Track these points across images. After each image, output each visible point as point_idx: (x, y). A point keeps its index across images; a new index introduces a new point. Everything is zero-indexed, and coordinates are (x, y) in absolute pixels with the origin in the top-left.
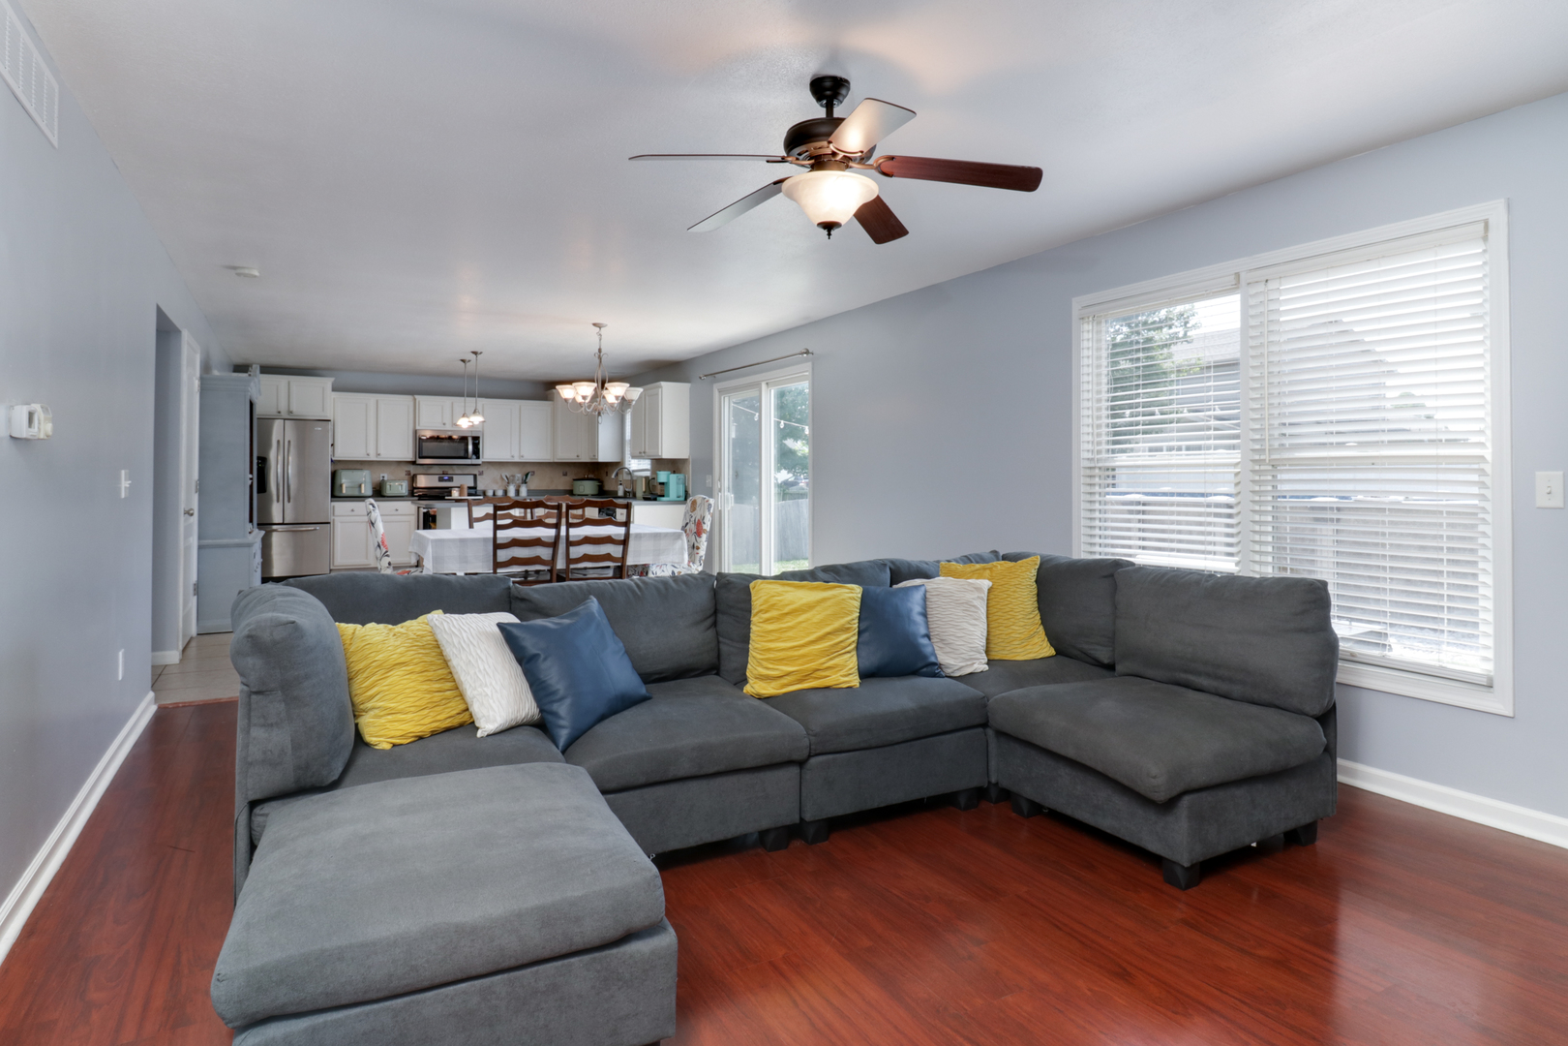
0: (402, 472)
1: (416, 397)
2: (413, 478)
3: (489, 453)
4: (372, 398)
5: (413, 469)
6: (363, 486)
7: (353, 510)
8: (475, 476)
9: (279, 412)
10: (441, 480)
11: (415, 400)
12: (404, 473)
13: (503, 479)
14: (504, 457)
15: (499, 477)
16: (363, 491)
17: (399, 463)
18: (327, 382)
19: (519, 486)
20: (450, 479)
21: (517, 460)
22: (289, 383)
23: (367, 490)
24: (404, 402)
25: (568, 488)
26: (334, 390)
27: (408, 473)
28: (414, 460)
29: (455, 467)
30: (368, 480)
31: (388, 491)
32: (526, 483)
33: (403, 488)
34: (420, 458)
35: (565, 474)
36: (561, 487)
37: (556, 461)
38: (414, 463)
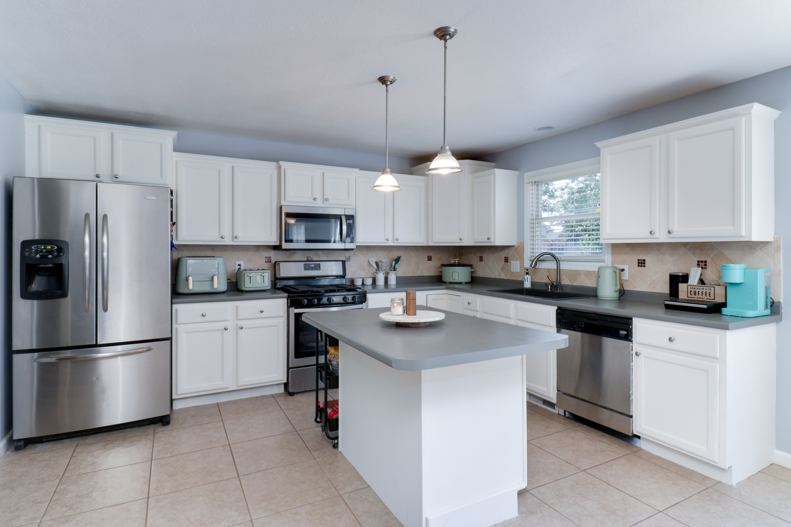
0: (260, 260)
1: (282, 163)
2: (275, 266)
3: (364, 235)
4: (226, 163)
5: (274, 256)
6: (216, 278)
7: (203, 316)
8: (344, 262)
9: (97, 176)
10: (307, 268)
11: (279, 168)
12: (264, 260)
13: (370, 264)
14: (379, 240)
15: (366, 262)
16: (216, 286)
17: (258, 248)
18: (168, 137)
19: (388, 273)
20: (318, 267)
21: (390, 243)
22: (112, 135)
23: (220, 284)
24: (268, 168)
25: (432, 274)
26: (175, 150)
27: (269, 260)
28: (278, 244)
29: (320, 252)
30: (222, 271)
31: (247, 285)
32: (395, 269)
33: (262, 280)
34: (286, 241)
35: (430, 259)
36: (426, 273)
37: (431, 244)
38: (277, 248)
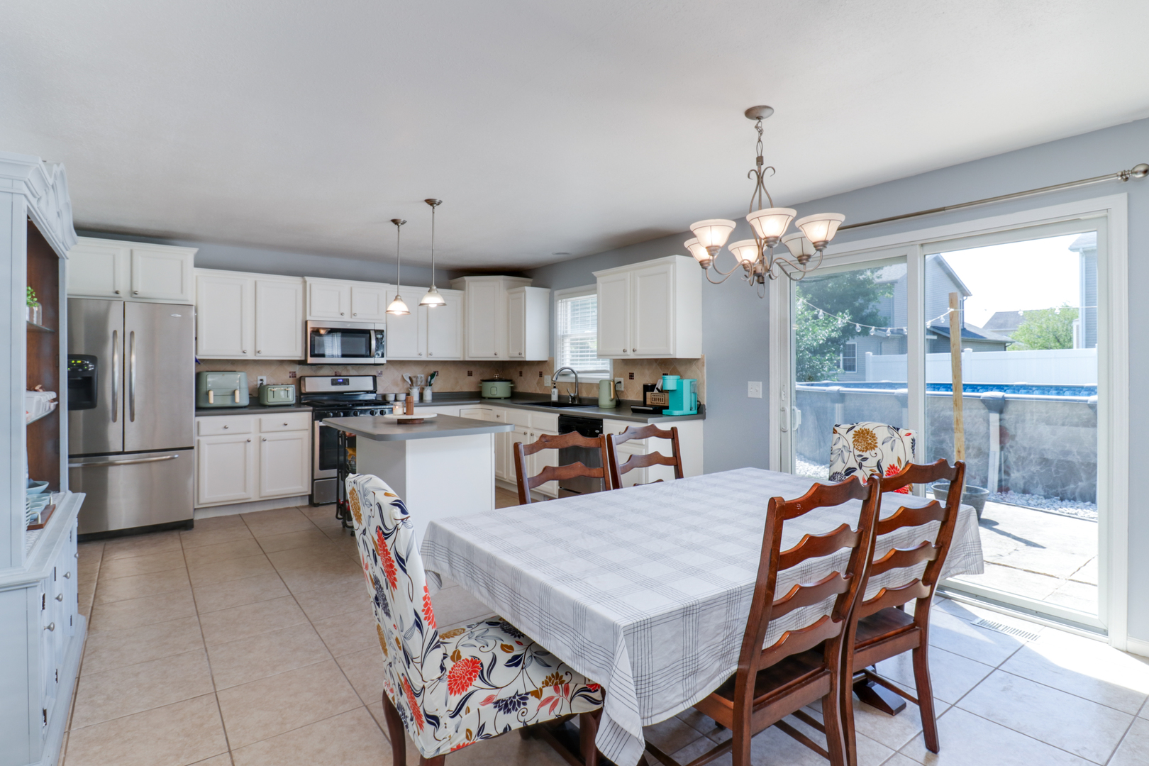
0: (284, 374)
1: (307, 278)
2: (299, 382)
3: (396, 348)
4: (248, 279)
5: (299, 371)
6: (237, 393)
7: (225, 428)
8: (375, 378)
9: (117, 293)
10: (334, 383)
11: (305, 282)
12: (288, 375)
13: (403, 379)
14: (411, 355)
15: (400, 377)
16: (237, 400)
17: (282, 362)
18: (187, 254)
19: (422, 389)
20: (346, 382)
21: (424, 358)
22: (132, 252)
23: (242, 398)
24: (292, 284)
25: (473, 390)
26: (196, 265)
27: (293, 375)
28: (303, 358)
29: (349, 367)
30: (244, 385)
31: (271, 400)
32: (430, 385)
33: (286, 394)
34: (312, 356)
35: (470, 374)
36: (466, 389)
37: (467, 359)
38: (302, 363)
